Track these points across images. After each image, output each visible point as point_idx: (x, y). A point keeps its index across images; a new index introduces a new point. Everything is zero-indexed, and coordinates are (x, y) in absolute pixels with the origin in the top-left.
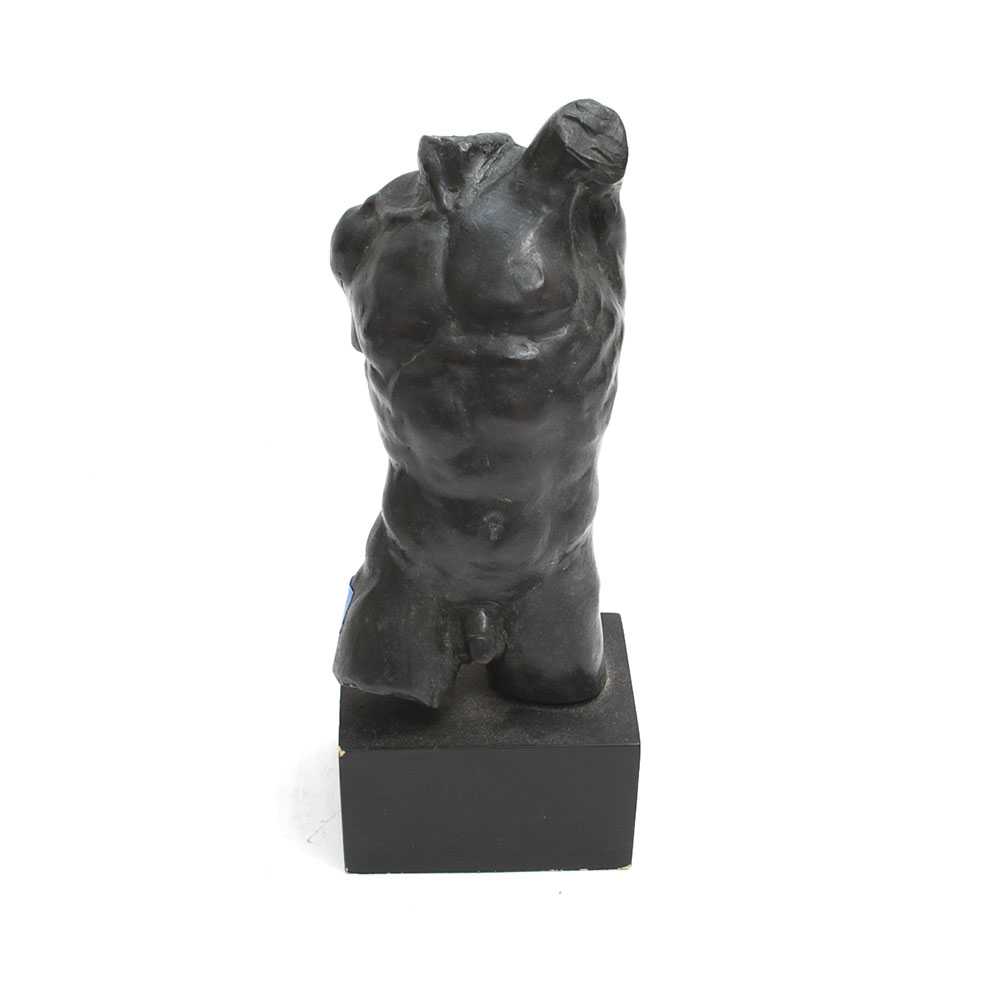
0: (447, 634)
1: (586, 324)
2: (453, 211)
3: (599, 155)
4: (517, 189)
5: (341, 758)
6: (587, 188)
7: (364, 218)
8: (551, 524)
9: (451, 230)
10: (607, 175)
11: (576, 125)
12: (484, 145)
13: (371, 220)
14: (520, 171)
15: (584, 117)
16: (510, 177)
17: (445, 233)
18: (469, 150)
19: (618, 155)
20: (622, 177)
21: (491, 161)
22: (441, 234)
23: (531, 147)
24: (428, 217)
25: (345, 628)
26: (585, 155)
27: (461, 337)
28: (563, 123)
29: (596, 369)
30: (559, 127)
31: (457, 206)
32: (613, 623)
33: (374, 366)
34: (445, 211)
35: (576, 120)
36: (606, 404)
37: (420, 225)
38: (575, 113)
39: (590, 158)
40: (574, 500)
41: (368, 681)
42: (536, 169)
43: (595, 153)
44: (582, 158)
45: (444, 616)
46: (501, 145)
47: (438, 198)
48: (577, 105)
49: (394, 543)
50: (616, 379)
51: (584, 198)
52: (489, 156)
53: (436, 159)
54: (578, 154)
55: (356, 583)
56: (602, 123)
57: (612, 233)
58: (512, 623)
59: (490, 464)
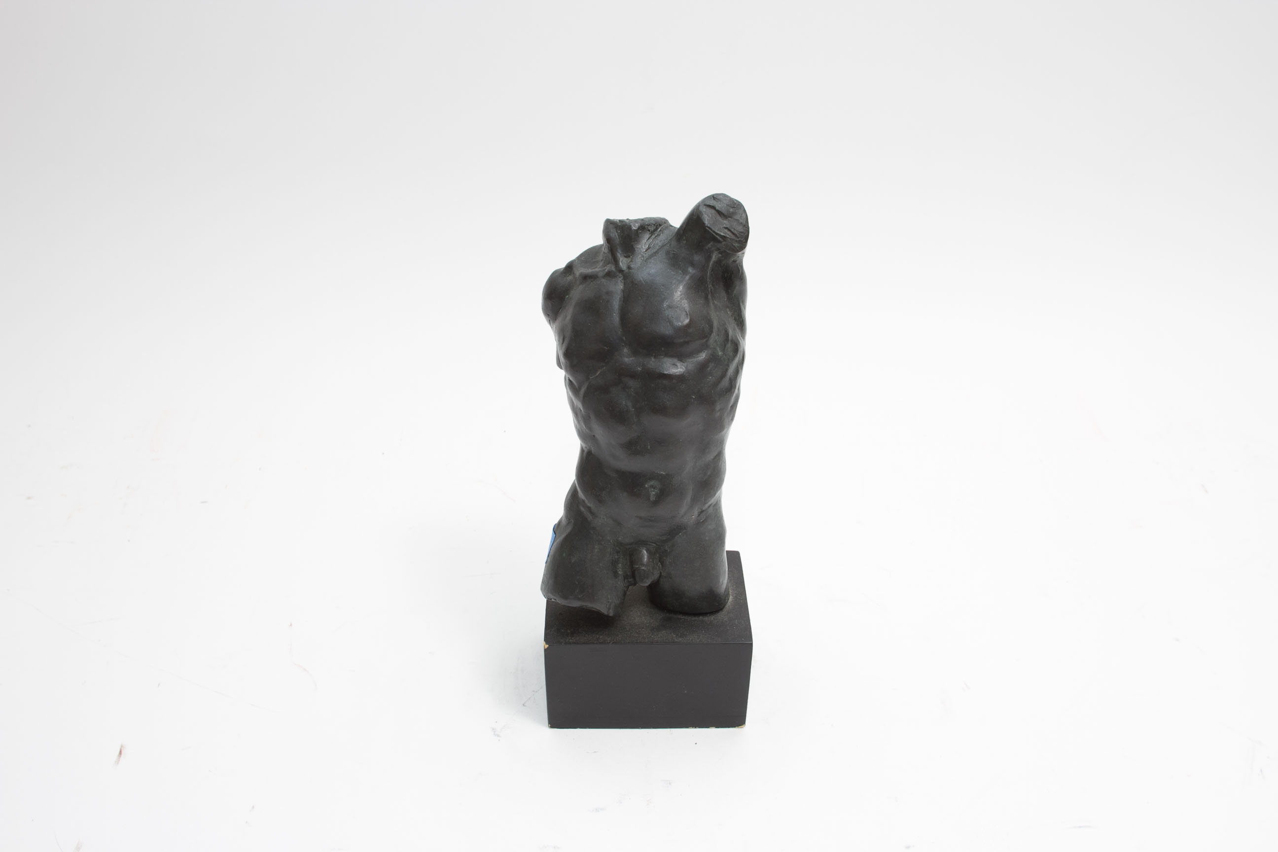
0: (620, 565)
1: (719, 351)
2: (627, 271)
3: (729, 233)
4: (671, 256)
5: (546, 650)
6: (720, 255)
7: (565, 276)
8: (693, 490)
9: (625, 284)
10: (734, 246)
11: (713, 211)
12: (649, 225)
13: (570, 278)
14: (674, 243)
15: (718, 206)
16: (667, 247)
17: (621, 286)
18: (639, 229)
19: (742, 232)
20: (745, 248)
21: (653, 236)
22: (618, 287)
23: (681, 227)
24: (609, 275)
25: (549, 560)
26: (718, 232)
27: (631, 359)
28: (703, 209)
29: (725, 383)
30: (701, 212)
31: (629, 268)
32: (735, 558)
33: (571, 379)
34: (621, 271)
35: (713, 207)
37: (603, 280)
38: (712, 203)
39: (722, 234)
41: (565, 597)
42: (685, 242)
43: (726, 231)
44: (717, 234)
45: (618, 552)
46: (660, 225)
47: (616, 261)
48: (714, 197)
49: (584, 501)
50: (739, 389)
51: (718, 262)
52: (652, 233)
53: (615, 234)
54: (714, 232)
55: (557, 529)
56: (731, 210)
57: (737, 288)
58: (665, 558)
59: (650, 447)
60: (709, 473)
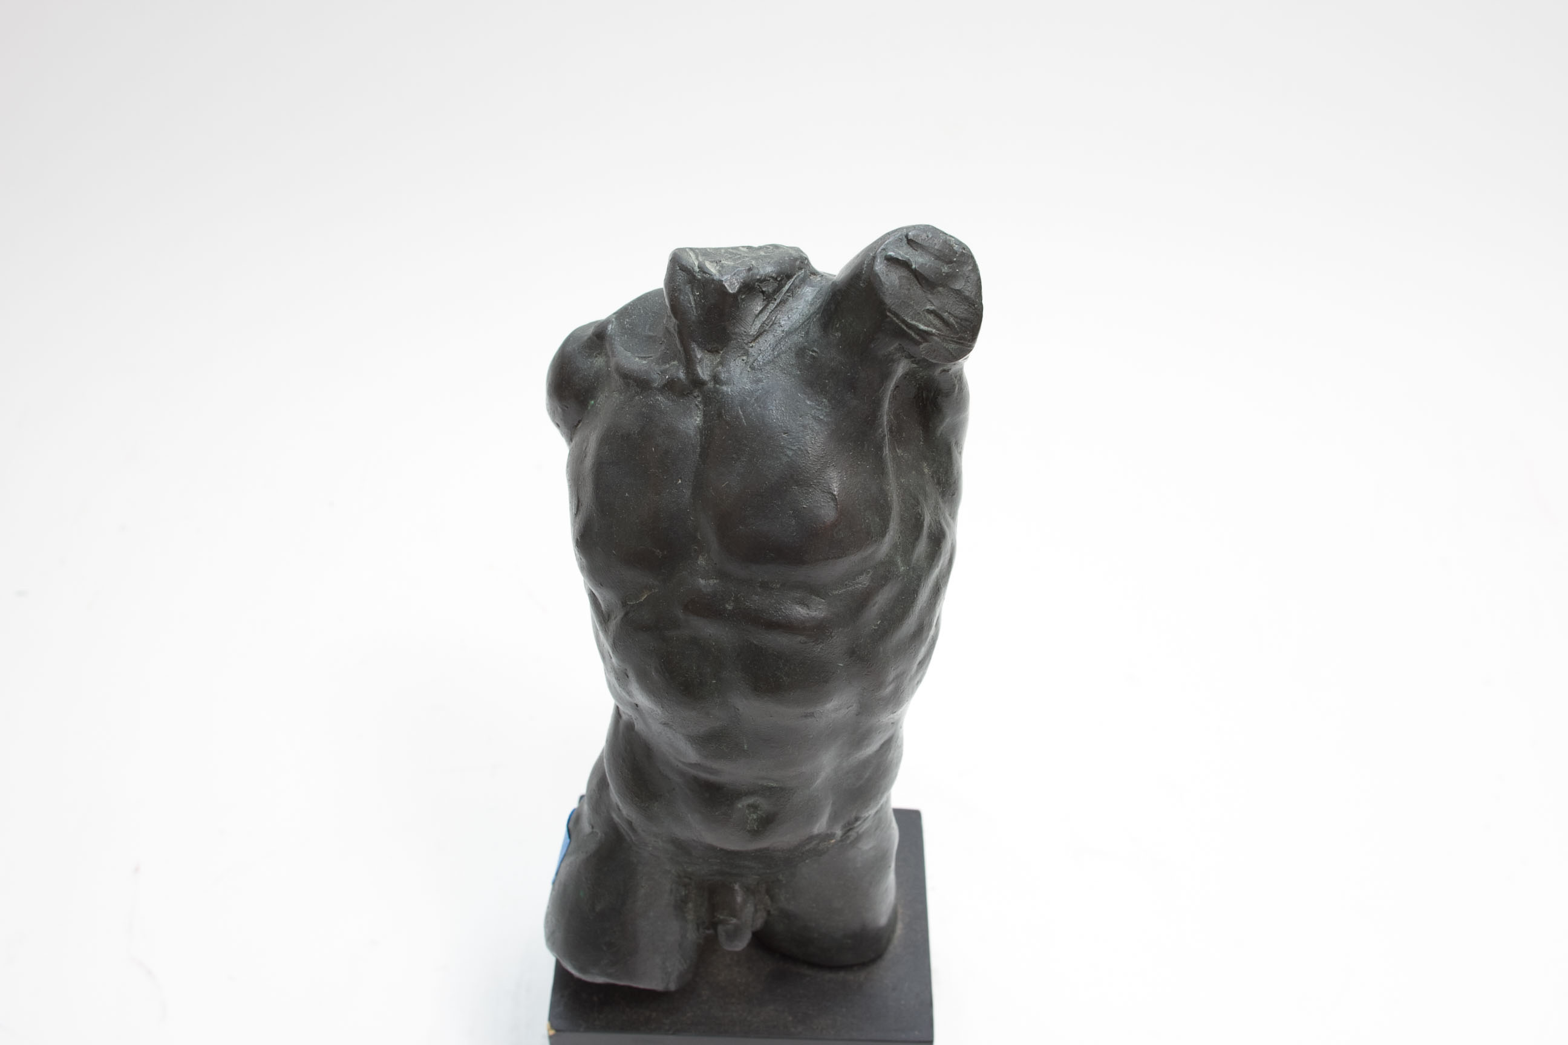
0: (690, 905)
1: (900, 564)
2: (711, 385)
3: (936, 322)
4: (807, 361)
5: (551, 1037)
6: (915, 366)
7: (590, 356)
8: (834, 804)
9: (705, 415)
10: (947, 350)
11: (904, 273)
12: (761, 281)
14: (815, 332)
15: (918, 260)
16: (798, 338)
17: (697, 420)
18: (740, 291)
19: (966, 320)
20: (969, 351)
21: (772, 306)
22: (693, 421)
24: (671, 387)
26: (914, 323)
27: (711, 582)
28: (880, 267)
30: (876, 275)
31: (716, 378)
34: (697, 383)
35: (905, 264)
36: (920, 663)
37: (660, 398)
38: (903, 253)
39: (922, 327)
40: (867, 775)
42: (838, 334)
43: (931, 317)
44: (911, 327)
45: (685, 885)
46: (789, 277)
47: (689, 363)
48: (910, 239)
49: (618, 807)
51: (909, 376)
52: (769, 298)
54: (904, 322)
56: (945, 269)
57: (948, 420)
58: (777, 891)
59: (748, 748)
60: (866, 776)
